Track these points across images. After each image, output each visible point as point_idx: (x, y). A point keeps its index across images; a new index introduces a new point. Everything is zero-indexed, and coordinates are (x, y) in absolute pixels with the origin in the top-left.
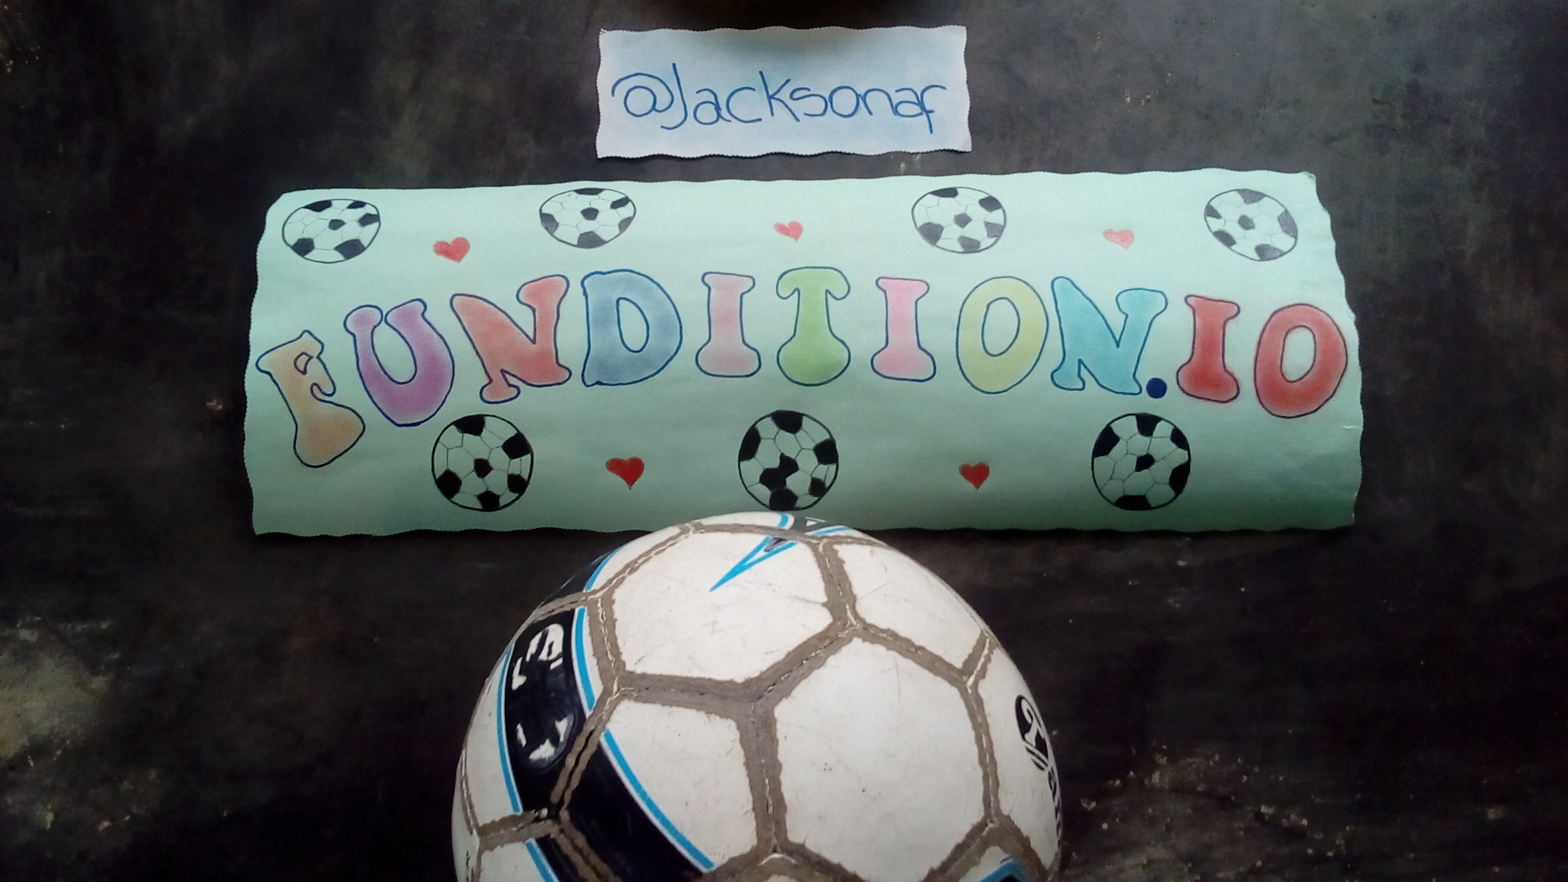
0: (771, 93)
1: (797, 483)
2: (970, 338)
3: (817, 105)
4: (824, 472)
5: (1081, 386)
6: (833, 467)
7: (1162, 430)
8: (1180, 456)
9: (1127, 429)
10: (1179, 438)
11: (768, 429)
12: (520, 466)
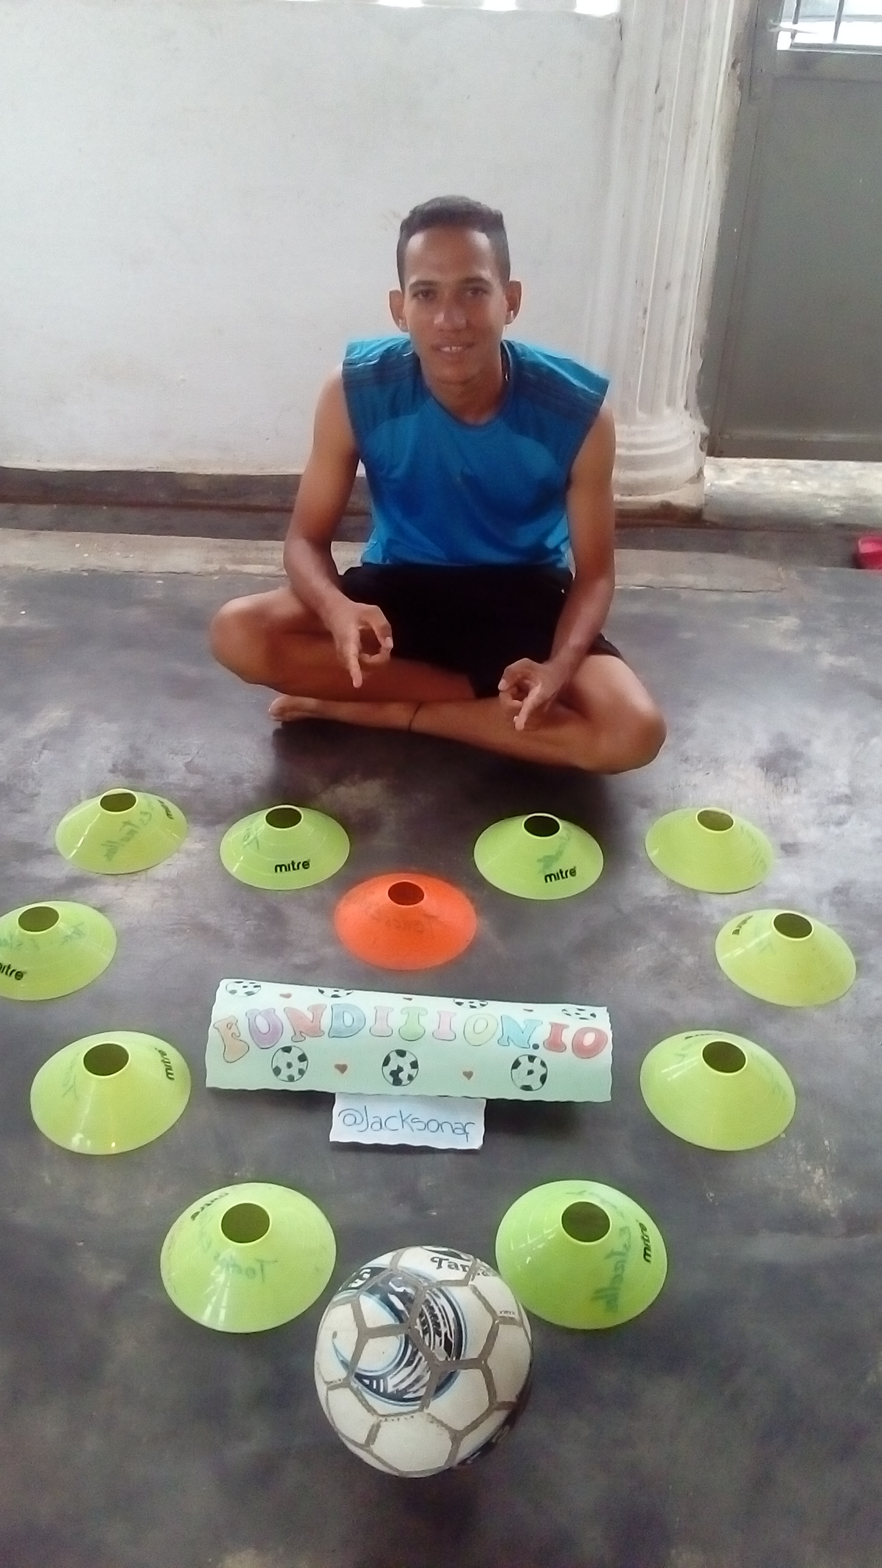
0: (403, 1118)
1: (403, 1076)
2: (469, 1029)
3: (422, 1126)
4: (413, 1072)
5: (508, 1044)
6: (416, 1070)
7: (537, 1061)
8: (543, 1071)
9: (524, 1061)
10: (543, 1064)
11: (394, 1056)
12: (303, 1065)
